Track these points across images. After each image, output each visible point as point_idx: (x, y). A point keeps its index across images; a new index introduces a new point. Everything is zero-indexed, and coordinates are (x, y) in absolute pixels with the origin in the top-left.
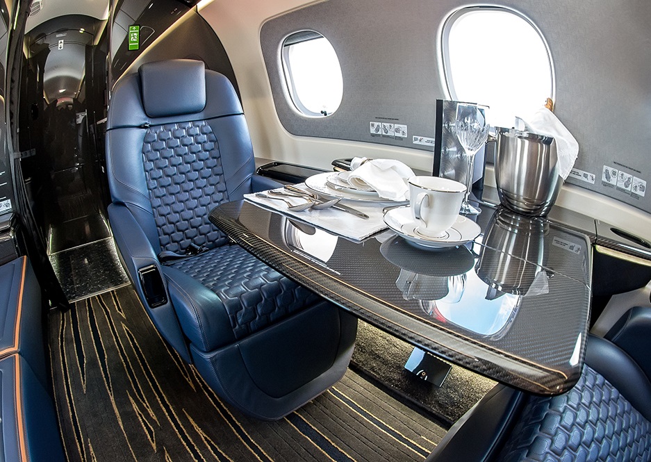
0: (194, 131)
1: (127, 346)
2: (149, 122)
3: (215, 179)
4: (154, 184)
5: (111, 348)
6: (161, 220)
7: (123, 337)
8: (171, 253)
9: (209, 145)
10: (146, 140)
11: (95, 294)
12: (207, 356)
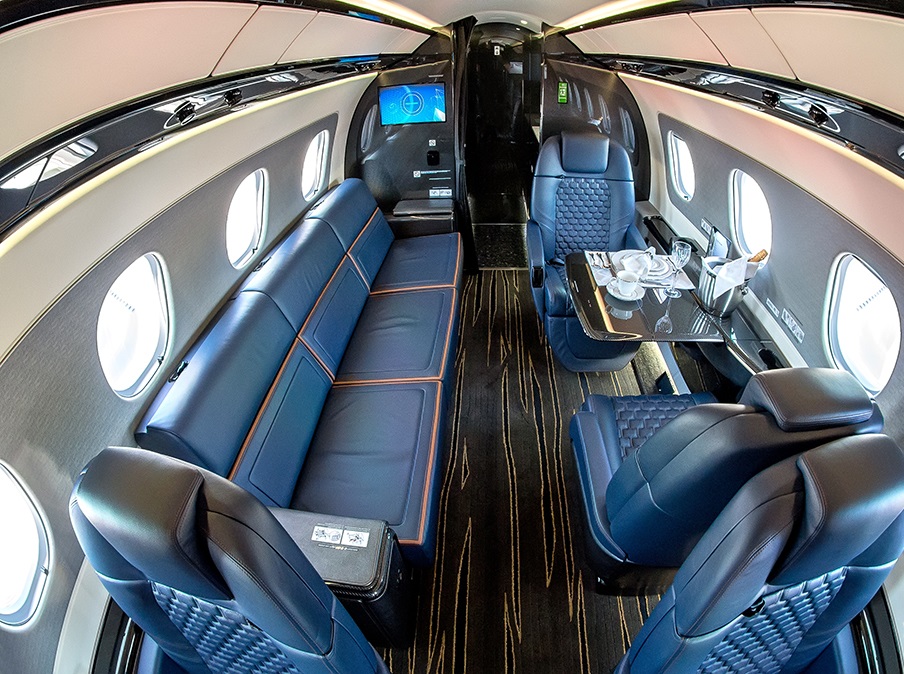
0: (594, 185)
1: (513, 309)
2: (564, 174)
3: (602, 221)
4: (560, 215)
5: (501, 307)
6: (560, 239)
7: (512, 302)
8: (560, 261)
9: (604, 198)
10: (560, 185)
11: (501, 269)
12: (549, 318)
